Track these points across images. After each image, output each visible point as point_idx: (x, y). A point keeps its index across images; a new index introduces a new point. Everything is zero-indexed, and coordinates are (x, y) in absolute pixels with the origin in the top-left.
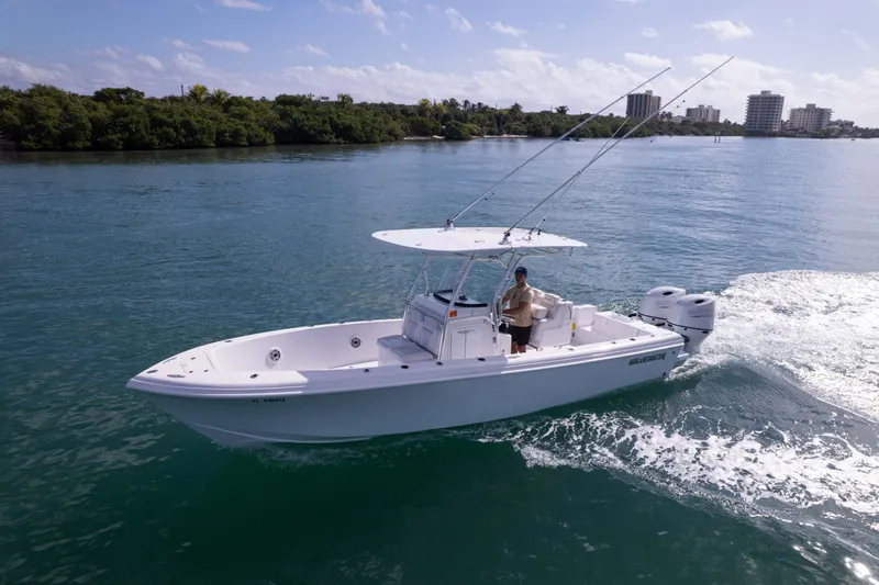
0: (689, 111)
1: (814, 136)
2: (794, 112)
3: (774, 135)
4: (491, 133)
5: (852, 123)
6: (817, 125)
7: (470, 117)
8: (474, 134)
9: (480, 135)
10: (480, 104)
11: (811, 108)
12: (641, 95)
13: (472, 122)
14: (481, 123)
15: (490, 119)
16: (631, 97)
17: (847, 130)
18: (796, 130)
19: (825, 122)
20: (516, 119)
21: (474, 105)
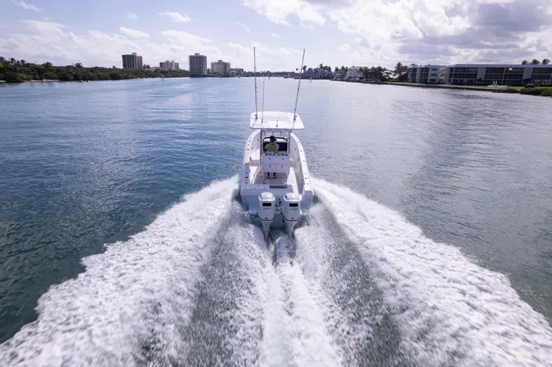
0: (161, 64)
1: (224, 77)
2: (213, 64)
3: (204, 76)
4: (35, 79)
5: (243, 70)
6: (224, 71)
7: (18, 69)
8: (24, 79)
9: (28, 79)
10: (23, 61)
11: (220, 62)
12: (130, 56)
13: (20, 72)
14: (28, 73)
15: (32, 71)
16: (124, 57)
17: (240, 73)
18: (215, 73)
19: (228, 70)
20: (50, 71)
21: (18, 62)
